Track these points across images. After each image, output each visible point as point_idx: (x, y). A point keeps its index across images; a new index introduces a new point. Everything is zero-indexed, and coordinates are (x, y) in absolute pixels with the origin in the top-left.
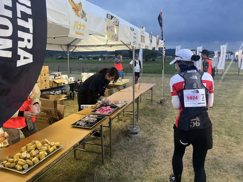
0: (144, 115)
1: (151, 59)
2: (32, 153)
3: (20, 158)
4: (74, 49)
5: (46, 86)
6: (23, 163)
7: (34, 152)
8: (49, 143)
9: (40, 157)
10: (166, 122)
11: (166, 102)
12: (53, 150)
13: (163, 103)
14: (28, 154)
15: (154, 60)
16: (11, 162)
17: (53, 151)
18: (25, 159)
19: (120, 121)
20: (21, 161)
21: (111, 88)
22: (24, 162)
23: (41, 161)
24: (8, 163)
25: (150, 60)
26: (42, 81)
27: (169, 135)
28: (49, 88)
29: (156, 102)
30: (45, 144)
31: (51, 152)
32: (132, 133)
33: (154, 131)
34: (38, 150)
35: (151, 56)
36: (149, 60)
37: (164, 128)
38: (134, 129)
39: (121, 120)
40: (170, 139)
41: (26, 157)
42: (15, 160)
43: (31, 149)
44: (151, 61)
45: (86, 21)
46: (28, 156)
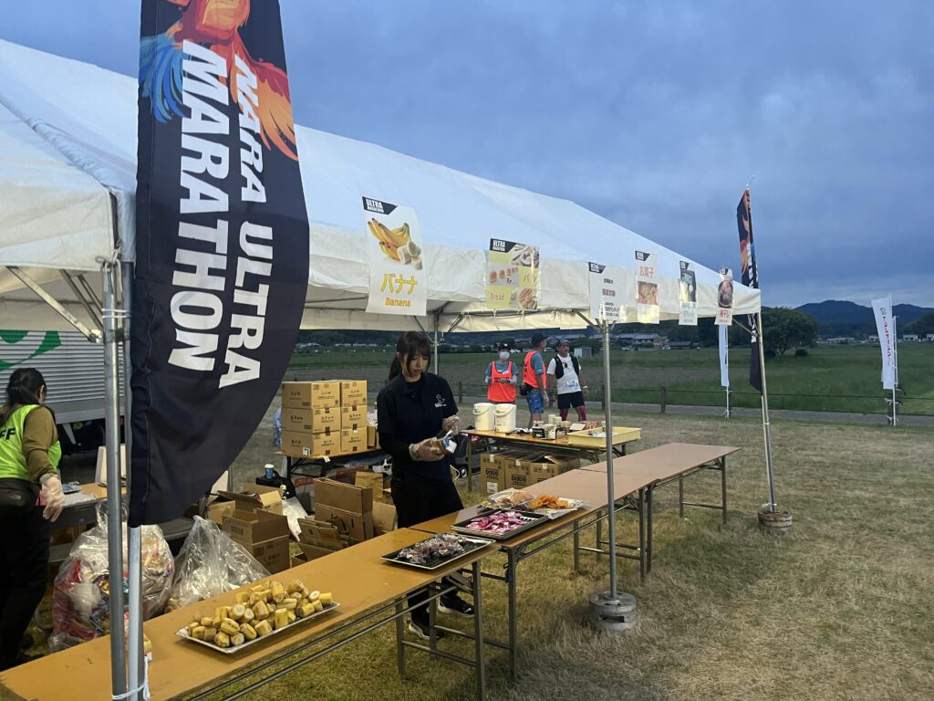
0: (679, 561)
1: (791, 351)
2: (257, 609)
3: (228, 617)
4: (455, 326)
5: (354, 444)
6: (233, 630)
7: (264, 609)
8: (306, 592)
9: (276, 622)
10: (756, 592)
11: (782, 521)
12: (313, 610)
13: (768, 524)
14: (249, 610)
15: (801, 353)
16: (206, 626)
17: (312, 614)
18: (240, 620)
19: (581, 578)
20: (230, 624)
21: (573, 459)
22: (236, 628)
23: (276, 632)
24: (201, 628)
25: (787, 352)
26: (345, 428)
27: (748, 639)
28: (366, 449)
29: (747, 519)
30: (295, 594)
31: (306, 614)
32: (606, 618)
33: (696, 622)
34: (274, 605)
35: (787, 338)
36: (782, 353)
37: (738, 615)
38: (612, 602)
39: (584, 573)
40: (746, 653)
41: (243, 616)
42: (217, 620)
43: (257, 598)
44: (790, 356)
45: (420, 267)
46: (249, 615)
